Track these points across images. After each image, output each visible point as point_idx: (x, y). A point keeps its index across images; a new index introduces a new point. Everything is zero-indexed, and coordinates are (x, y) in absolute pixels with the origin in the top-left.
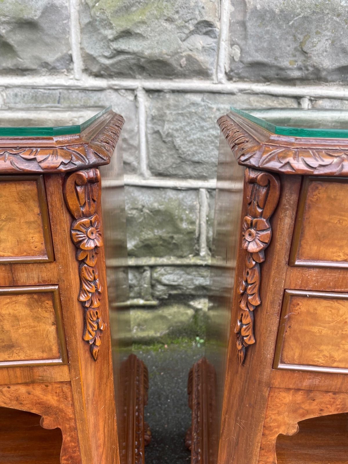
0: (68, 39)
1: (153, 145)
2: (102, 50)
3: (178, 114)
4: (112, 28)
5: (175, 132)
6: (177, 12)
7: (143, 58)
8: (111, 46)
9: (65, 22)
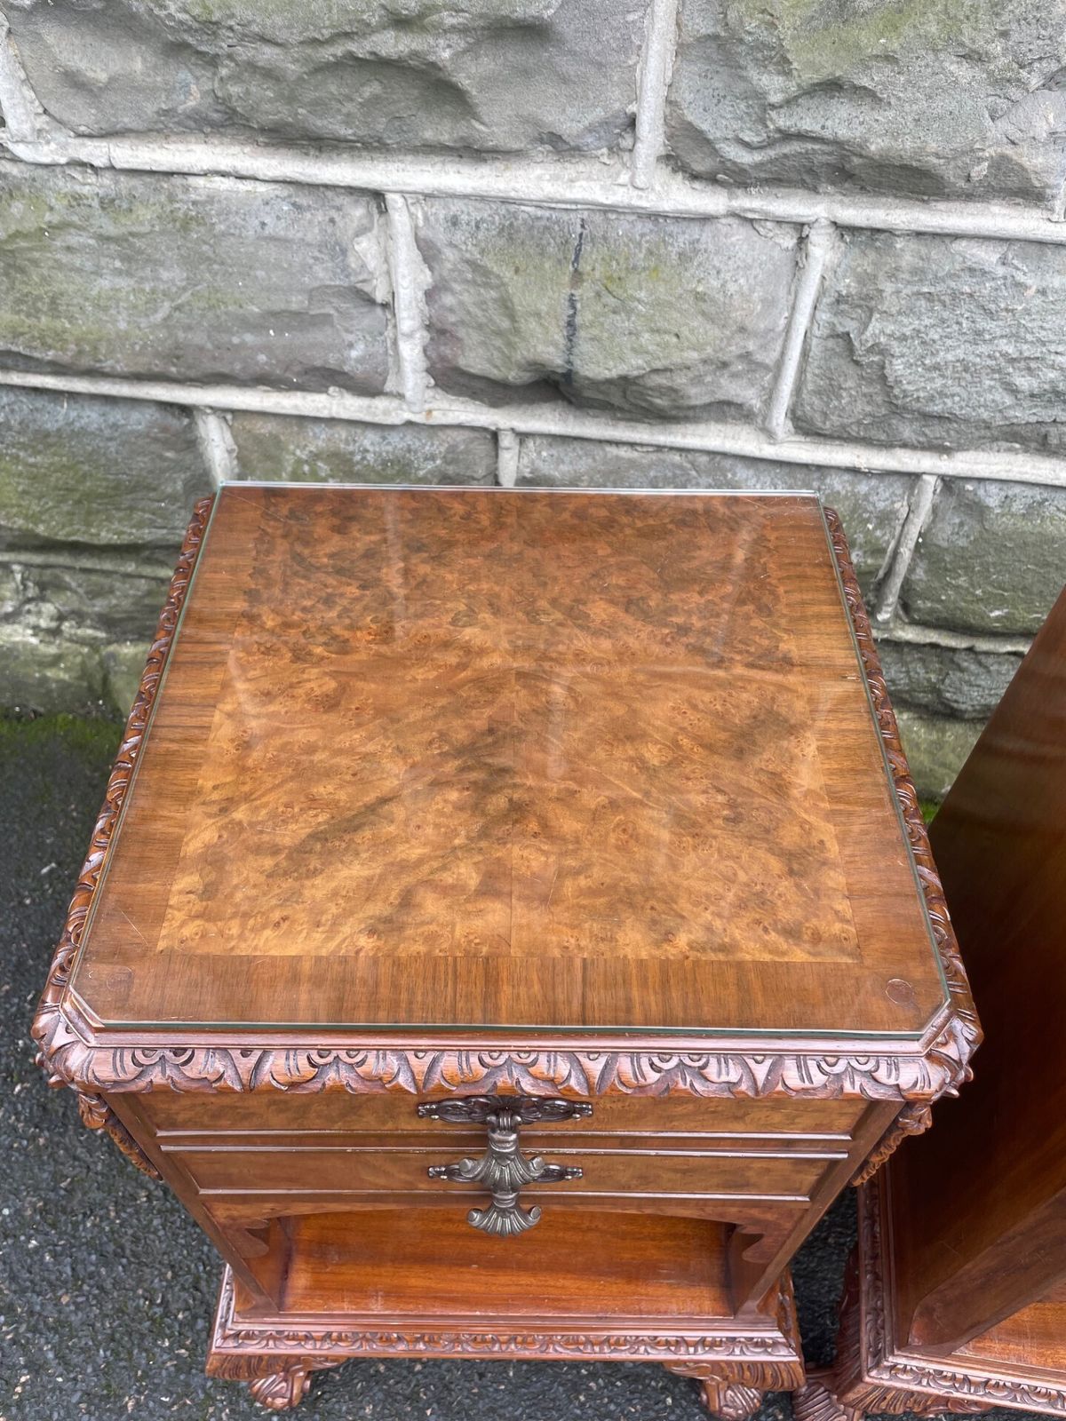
0: (632, 68)
1: (820, 367)
2: (736, 125)
3: (919, 293)
4: (787, 74)
5: (895, 344)
6: (1004, 34)
7: (861, 156)
8: (771, 120)
9: (631, 17)
